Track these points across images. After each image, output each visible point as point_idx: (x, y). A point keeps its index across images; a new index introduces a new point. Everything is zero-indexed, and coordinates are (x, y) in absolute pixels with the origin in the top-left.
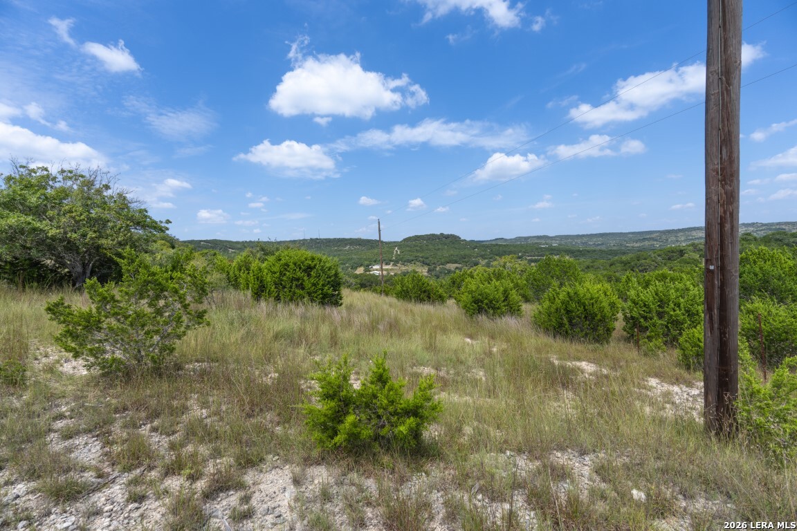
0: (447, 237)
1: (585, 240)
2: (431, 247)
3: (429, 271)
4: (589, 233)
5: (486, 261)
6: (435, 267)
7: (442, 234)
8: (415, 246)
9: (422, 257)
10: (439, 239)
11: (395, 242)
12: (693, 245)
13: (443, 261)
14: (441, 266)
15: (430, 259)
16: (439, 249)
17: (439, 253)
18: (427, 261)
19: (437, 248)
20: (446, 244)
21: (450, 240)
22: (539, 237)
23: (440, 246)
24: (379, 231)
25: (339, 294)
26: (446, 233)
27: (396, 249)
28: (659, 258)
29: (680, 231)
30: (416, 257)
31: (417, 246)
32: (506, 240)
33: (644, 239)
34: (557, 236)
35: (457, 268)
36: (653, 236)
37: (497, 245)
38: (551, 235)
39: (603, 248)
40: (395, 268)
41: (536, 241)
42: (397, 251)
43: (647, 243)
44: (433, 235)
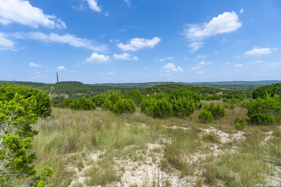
0: (77, 82)
1: (125, 85)
2: (69, 86)
3: (69, 96)
4: (126, 83)
5: (93, 92)
6: (72, 95)
7: (74, 81)
8: (62, 86)
9: (66, 91)
10: (73, 83)
11: (51, 84)
12: (153, 87)
13: (75, 92)
14: (75, 94)
15: (70, 91)
16: (73, 87)
17: (74, 89)
18: (68, 92)
19: (72, 87)
20: (76, 85)
21: (77, 84)
22: (111, 84)
23: (74, 86)
24: (57, 78)
25: (50, 110)
26: (76, 81)
27: (52, 87)
28: (146, 91)
29: (148, 83)
30: (63, 90)
31: (63, 86)
32: (99, 84)
33: (140, 85)
34: (116, 84)
35: (82, 95)
36: (142, 84)
37: (97, 86)
38: (114, 83)
39: (130, 87)
40: (52, 95)
41: (110, 85)
42: (52, 88)
43: (140, 86)
44: (71, 82)
